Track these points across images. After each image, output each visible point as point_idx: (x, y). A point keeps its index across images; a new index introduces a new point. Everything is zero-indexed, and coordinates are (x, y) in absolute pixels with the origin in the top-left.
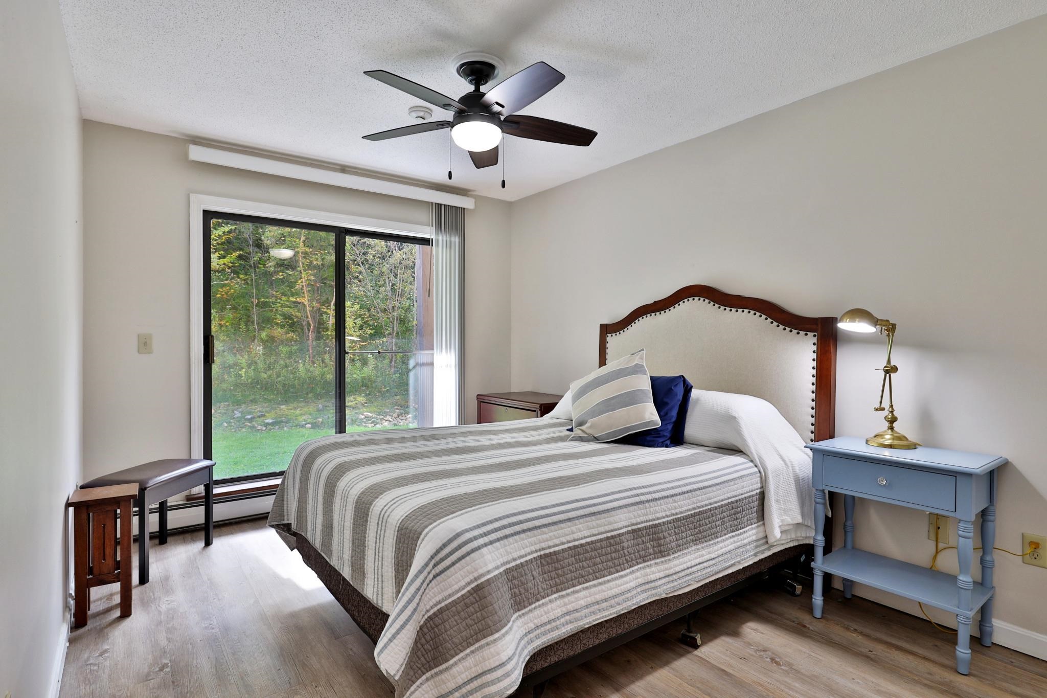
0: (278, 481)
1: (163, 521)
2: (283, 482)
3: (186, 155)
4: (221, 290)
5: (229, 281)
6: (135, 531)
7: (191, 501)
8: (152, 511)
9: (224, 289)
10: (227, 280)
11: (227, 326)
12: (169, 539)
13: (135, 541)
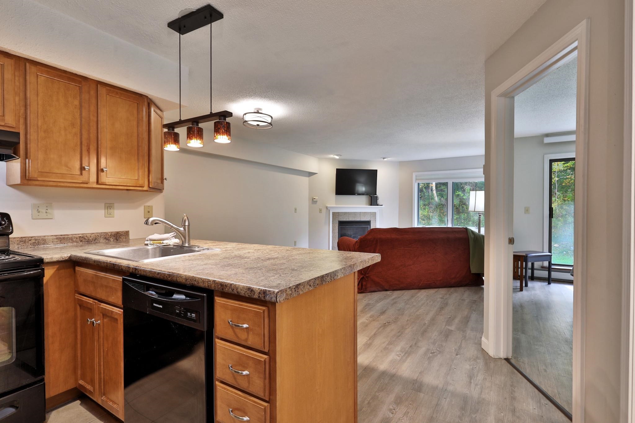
0: (571, 268)
1: (533, 273)
2: (573, 268)
3: (543, 141)
4: (565, 181)
5: (570, 176)
6: (524, 274)
7: (543, 268)
8: (529, 269)
9: (567, 180)
10: (569, 175)
11: (568, 201)
12: (534, 280)
13: (524, 278)
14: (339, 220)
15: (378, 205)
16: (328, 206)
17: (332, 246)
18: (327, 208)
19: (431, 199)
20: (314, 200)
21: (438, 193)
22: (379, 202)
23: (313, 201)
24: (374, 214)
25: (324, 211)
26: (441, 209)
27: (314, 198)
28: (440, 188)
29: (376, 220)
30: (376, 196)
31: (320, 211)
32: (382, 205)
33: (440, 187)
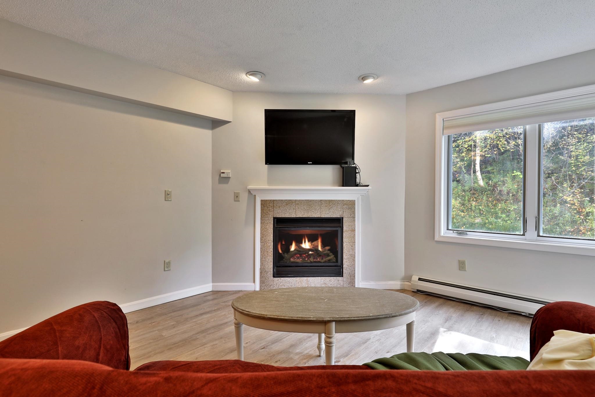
14: (275, 216)
15: (357, 186)
16: (250, 187)
17: (260, 269)
18: (249, 192)
19: (474, 183)
20: (222, 175)
21: (483, 175)
22: (361, 178)
23: (224, 179)
24: (351, 204)
25: (244, 197)
26: (488, 196)
27: (222, 171)
28: (486, 170)
29: (354, 217)
30: (354, 166)
31: (237, 197)
32: (368, 186)
33: (486, 168)
